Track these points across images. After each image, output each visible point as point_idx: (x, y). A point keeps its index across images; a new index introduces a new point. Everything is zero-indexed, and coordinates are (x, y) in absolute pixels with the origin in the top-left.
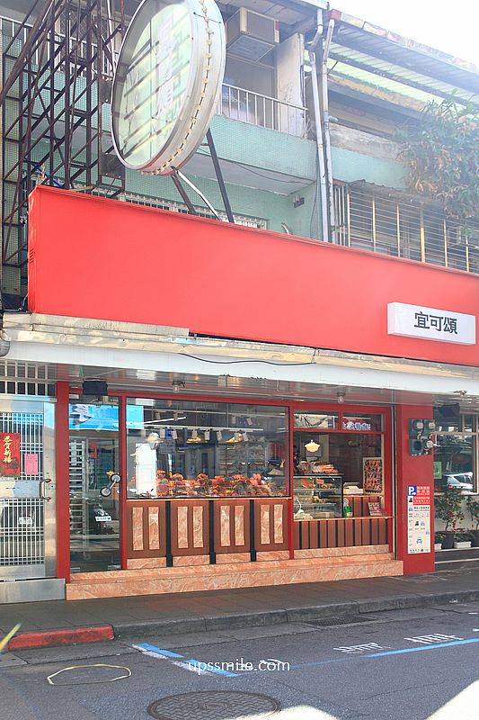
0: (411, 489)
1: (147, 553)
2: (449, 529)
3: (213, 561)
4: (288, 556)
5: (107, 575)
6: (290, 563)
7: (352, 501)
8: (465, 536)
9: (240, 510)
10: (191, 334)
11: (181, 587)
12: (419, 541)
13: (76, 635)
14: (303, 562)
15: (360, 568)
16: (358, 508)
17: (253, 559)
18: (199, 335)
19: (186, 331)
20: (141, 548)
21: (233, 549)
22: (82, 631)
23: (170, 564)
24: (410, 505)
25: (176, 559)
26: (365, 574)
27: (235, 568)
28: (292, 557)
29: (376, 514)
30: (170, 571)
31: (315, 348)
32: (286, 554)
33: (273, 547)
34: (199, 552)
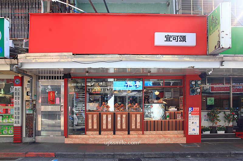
0: (190, 109)
1: (93, 130)
2: (214, 125)
3: (114, 134)
4: (142, 133)
5: (80, 136)
6: (142, 136)
7: (170, 114)
8: (221, 129)
9: (124, 116)
10: (73, 54)
11: (99, 142)
12: (194, 130)
13: (44, 155)
14: (147, 136)
15: (167, 139)
16: (173, 116)
17: (129, 134)
18: (76, 54)
19: (71, 54)
20: (91, 128)
21: (122, 130)
22: (46, 153)
23: (100, 134)
24: (190, 115)
25: (102, 132)
26: (169, 141)
27: (121, 136)
28: (143, 134)
29: (179, 118)
30: (100, 136)
31: (120, 55)
32: (141, 132)
33: (136, 130)
34: (110, 130)
